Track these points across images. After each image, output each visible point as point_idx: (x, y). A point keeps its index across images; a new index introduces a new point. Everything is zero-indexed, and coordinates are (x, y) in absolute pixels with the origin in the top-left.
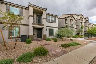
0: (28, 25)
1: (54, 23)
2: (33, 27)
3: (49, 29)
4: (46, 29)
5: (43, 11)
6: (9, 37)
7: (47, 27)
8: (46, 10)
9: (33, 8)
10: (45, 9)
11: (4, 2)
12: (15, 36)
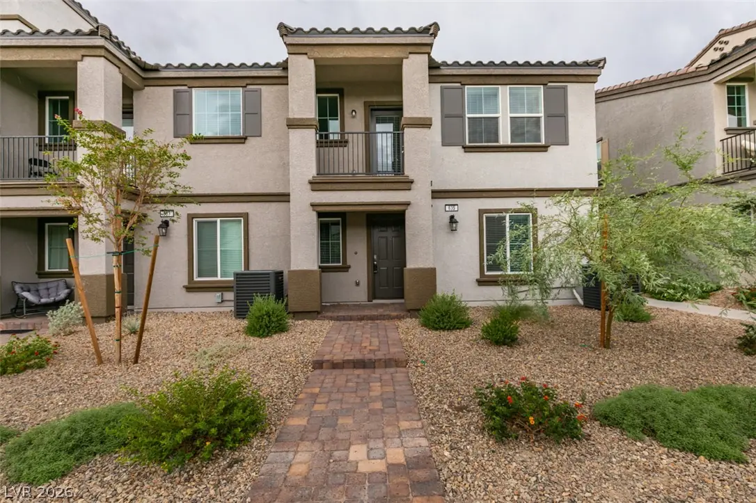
0: (284, 197)
1: (544, 148)
2: (312, 205)
3: (481, 212)
4: (452, 220)
5: (401, 60)
6: (189, 282)
7: (437, 194)
8: (426, 40)
9: (316, 60)
10: (413, 31)
11: (164, 74)
12: (219, 278)
